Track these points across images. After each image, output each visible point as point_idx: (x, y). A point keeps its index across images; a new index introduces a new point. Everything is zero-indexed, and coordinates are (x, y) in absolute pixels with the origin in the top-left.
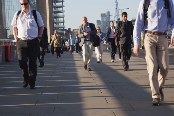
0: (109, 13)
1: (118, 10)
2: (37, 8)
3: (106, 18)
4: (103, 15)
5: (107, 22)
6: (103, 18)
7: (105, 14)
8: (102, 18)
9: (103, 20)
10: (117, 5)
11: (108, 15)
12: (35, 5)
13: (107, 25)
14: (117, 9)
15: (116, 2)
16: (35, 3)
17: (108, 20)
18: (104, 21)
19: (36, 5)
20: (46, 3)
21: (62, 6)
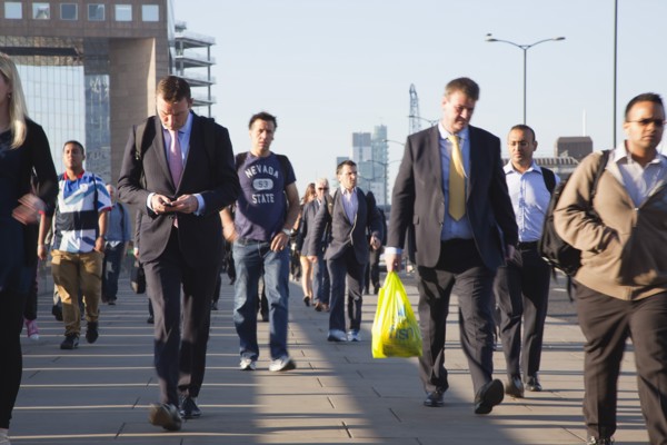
0: (383, 130)
1: (416, 120)
2: (111, 106)
3: (374, 150)
4: (360, 140)
5: (376, 164)
6: (361, 151)
7: (368, 135)
8: (358, 148)
9: (361, 157)
10: (414, 102)
11: (379, 140)
12: (103, 93)
13: (377, 175)
14: (412, 116)
15: (411, 92)
16: (103, 86)
17: (381, 156)
18: (365, 160)
19: (107, 95)
20: (145, 86)
21: (206, 100)
